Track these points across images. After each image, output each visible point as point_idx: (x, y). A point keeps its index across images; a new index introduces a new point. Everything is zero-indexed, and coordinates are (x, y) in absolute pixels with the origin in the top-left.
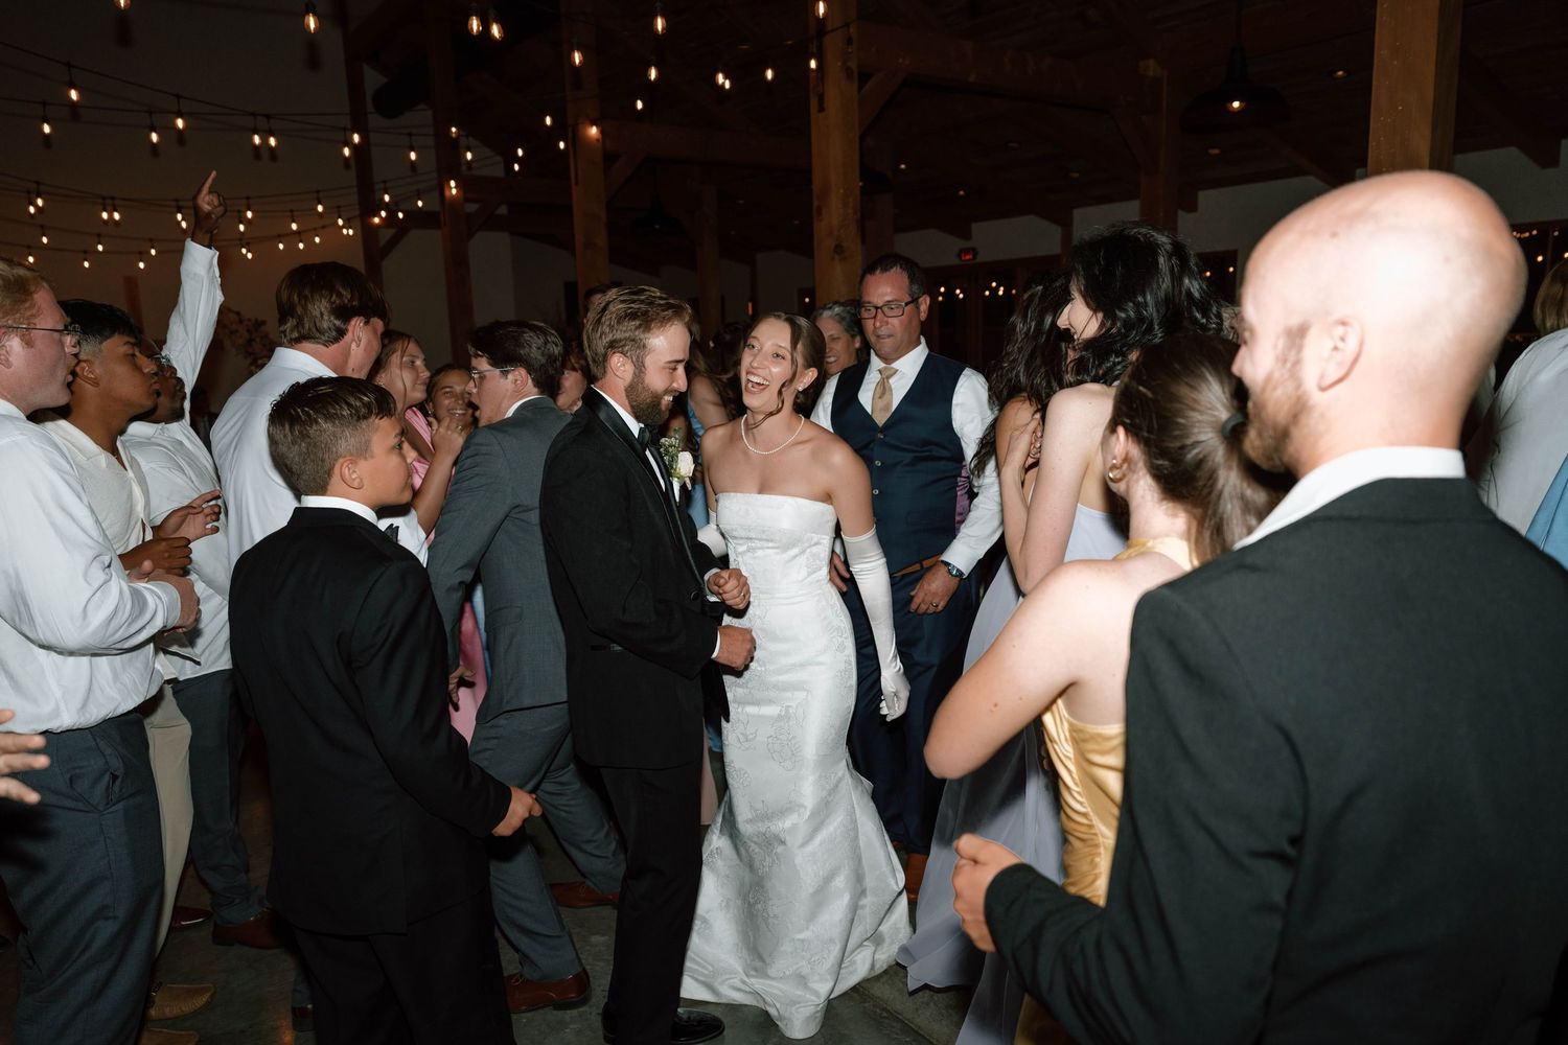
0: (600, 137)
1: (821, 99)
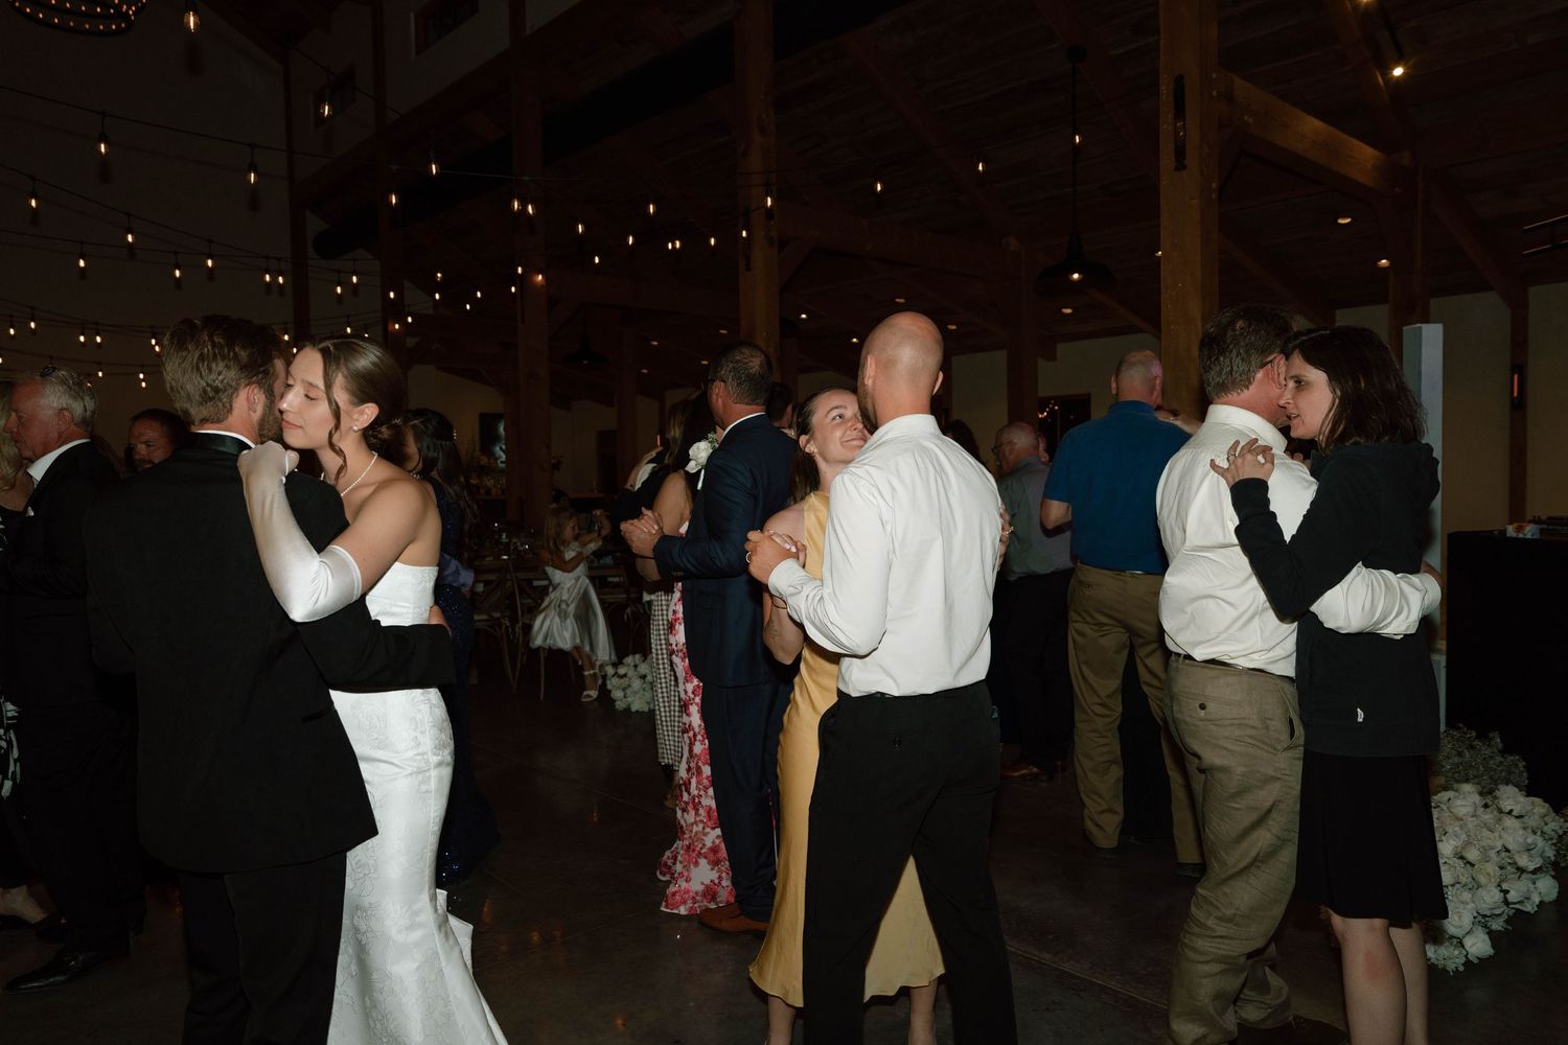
0: (545, 283)
1: (748, 260)
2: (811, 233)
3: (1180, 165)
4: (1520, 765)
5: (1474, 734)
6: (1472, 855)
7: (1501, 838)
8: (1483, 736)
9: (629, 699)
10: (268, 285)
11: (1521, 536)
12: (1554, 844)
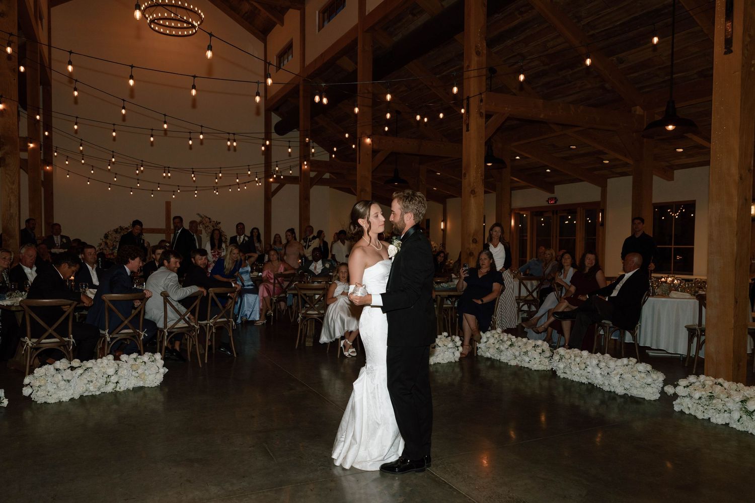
0: (371, 143)
1: (468, 125)
2: (506, 109)
3: (728, 49)
10: (229, 147)
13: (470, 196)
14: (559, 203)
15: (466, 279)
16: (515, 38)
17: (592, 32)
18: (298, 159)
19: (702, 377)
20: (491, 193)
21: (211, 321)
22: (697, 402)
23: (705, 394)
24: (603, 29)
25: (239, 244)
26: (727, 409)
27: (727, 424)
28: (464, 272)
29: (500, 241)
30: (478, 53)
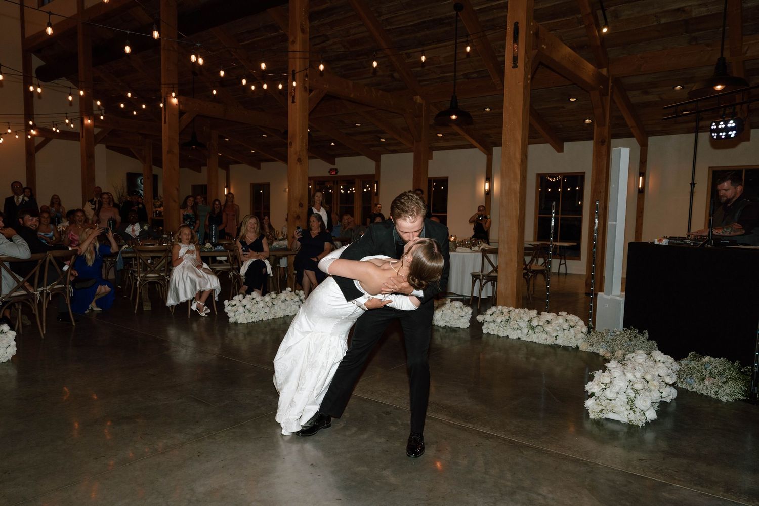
0: (178, 103)
1: (293, 97)
2: (325, 86)
3: (515, 66)
4: (655, 345)
5: (637, 331)
6: (648, 377)
7: (657, 371)
8: (641, 332)
9: (237, 317)
11: (661, 244)
12: (676, 375)
13: (297, 164)
14: (339, 174)
15: (299, 240)
16: (322, 20)
17: (388, 27)
18: (79, 114)
19: (500, 307)
20: (277, 161)
21: (48, 287)
22: (499, 325)
23: (504, 318)
24: (397, 27)
25: (18, 205)
26: (519, 327)
27: (519, 338)
28: (297, 234)
29: (322, 206)
30: (303, 31)
